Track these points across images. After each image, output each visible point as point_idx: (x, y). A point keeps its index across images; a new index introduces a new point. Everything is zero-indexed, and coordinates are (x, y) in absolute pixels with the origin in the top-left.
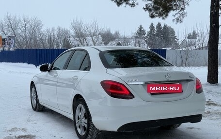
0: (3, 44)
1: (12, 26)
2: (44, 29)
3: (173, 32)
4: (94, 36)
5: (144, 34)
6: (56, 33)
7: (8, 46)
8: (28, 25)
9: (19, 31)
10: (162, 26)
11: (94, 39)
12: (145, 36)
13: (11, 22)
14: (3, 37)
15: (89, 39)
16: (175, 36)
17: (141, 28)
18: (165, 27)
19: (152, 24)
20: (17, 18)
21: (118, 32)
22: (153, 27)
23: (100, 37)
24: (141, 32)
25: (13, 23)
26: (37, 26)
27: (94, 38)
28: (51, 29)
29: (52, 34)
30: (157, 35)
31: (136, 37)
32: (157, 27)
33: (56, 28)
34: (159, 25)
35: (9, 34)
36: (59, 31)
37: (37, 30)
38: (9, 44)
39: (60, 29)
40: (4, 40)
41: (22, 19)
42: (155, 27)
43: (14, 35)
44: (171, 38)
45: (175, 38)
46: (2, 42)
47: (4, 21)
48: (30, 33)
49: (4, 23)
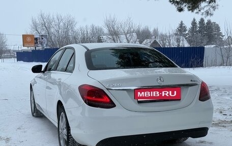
0: (35, 43)
1: (46, 25)
2: (77, 28)
3: (218, 28)
4: (127, 33)
5: (185, 30)
7: (40, 45)
8: (61, 24)
9: (52, 30)
10: (206, 21)
11: (127, 37)
12: (187, 32)
13: (45, 20)
14: (36, 37)
15: (123, 37)
16: (221, 33)
17: (182, 24)
18: (209, 22)
19: (194, 20)
20: (51, 16)
21: (157, 30)
22: (195, 23)
23: (134, 34)
24: (182, 28)
25: (47, 22)
26: (70, 24)
27: (128, 35)
28: (84, 27)
29: (85, 32)
30: (200, 31)
31: (176, 34)
32: (200, 22)
33: (89, 26)
34: (202, 20)
35: (43, 33)
36: (93, 30)
37: (70, 28)
38: (41, 43)
39: (93, 27)
40: (36, 39)
41: (55, 17)
42: (198, 22)
43: (47, 34)
44: (215, 34)
45: (220, 34)
46: (34, 41)
47: (37, 20)
48: (63, 32)
49: (38, 22)
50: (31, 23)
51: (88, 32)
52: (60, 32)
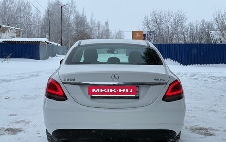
1: (158, 22)
2: (187, 23)
6: (199, 26)
8: (172, 20)
9: (163, 26)
13: (157, 17)
14: (144, 33)
20: (163, 13)
25: (159, 18)
26: (180, 20)
28: (194, 22)
29: (195, 28)
33: (200, 22)
36: (203, 25)
37: (180, 24)
38: (149, 39)
39: (204, 22)
40: (144, 35)
41: (167, 13)
46: (143, 37)
47: (149, 17)
48: (173, 28)
49: (150, 19)
50: (144, 20)
51: (198, 28)
52: (169, 28)
